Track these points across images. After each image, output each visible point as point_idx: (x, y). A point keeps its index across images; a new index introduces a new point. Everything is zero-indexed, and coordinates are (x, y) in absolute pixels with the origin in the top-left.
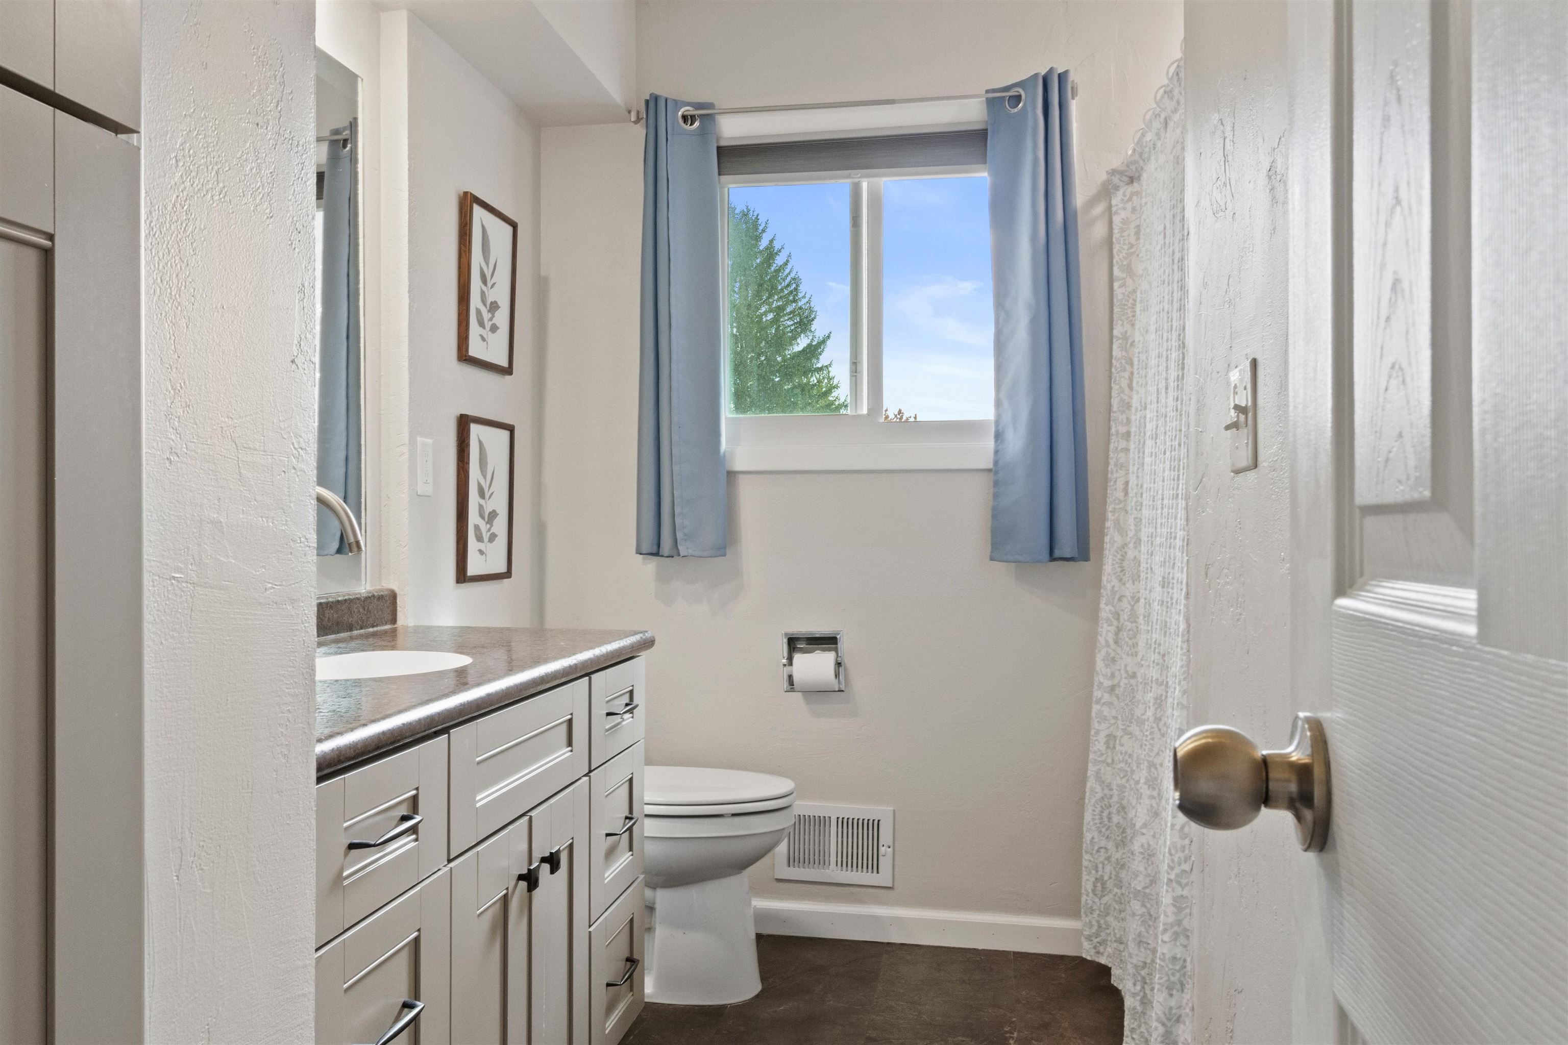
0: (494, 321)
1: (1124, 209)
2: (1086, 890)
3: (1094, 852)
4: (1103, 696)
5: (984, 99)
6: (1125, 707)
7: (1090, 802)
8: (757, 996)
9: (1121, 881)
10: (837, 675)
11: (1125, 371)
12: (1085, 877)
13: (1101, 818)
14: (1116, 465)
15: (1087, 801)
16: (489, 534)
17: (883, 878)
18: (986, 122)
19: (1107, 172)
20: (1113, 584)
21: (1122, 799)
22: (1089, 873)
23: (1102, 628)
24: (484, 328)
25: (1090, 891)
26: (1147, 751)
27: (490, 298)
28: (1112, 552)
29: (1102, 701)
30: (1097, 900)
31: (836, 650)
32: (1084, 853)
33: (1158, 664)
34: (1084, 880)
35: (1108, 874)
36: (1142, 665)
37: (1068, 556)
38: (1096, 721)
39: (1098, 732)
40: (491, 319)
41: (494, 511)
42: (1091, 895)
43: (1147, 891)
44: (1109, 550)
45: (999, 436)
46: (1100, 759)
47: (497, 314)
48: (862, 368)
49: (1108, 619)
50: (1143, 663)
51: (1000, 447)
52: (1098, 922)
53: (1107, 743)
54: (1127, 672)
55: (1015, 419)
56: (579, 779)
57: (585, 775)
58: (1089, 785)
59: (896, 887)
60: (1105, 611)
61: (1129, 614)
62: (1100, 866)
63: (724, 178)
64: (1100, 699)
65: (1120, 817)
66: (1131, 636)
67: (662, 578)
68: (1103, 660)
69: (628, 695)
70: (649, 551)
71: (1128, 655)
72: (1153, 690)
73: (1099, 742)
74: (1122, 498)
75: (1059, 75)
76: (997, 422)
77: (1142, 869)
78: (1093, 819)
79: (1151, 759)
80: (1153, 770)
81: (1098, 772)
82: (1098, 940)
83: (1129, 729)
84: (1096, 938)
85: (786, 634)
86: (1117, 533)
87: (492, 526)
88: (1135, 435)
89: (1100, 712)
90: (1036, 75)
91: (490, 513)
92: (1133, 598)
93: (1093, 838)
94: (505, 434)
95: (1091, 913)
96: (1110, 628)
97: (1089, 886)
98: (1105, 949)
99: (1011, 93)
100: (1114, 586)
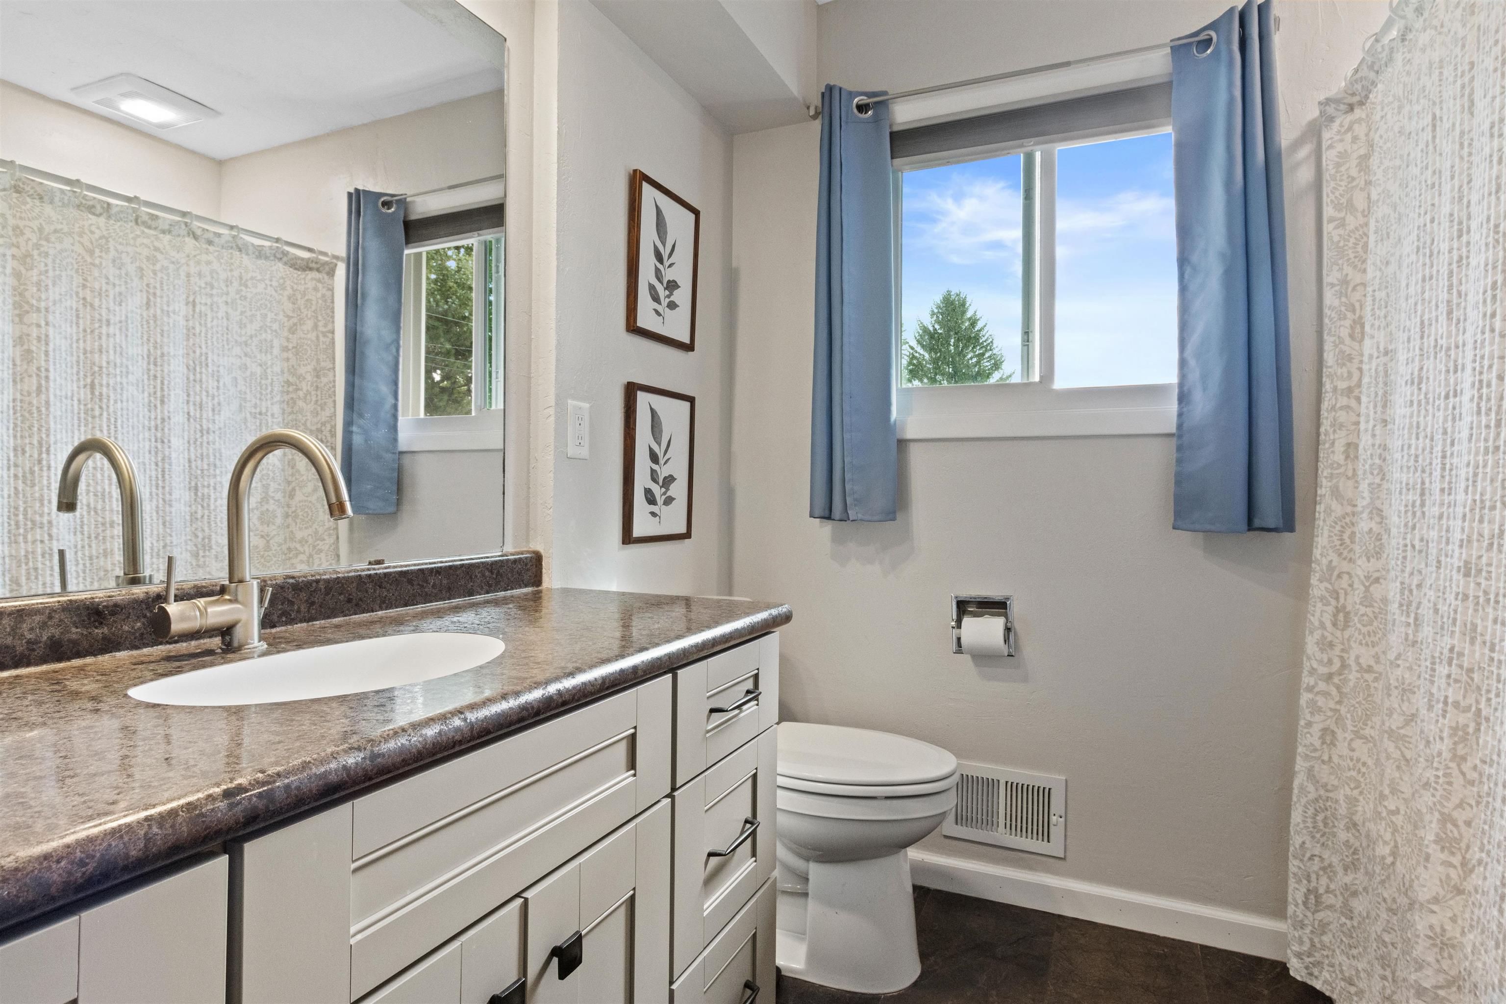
0: (672, 298)
1: (1342, 141)
2: (1294, 900)
3: (1306, 859)
4: (1316, 684)
5: (1169, 50)
6: (1357, 705)
7: (1299, 800)
8: (915, 984)
9: (1351, 911)
10: (1006, 640)
11: (1345, 318)
12: (1292, 883)
13: (1315, 822)
14: (1333, 425)
15: (1295, 799)
16: (664, 497)
17: (1055, 847)
18: (1171, 74)
19: (1319, 103)
20: (1329, 558)
21: (1353, 814)
22: (1299, 882)
23: (1315, 606)
24: (660, 303)
25: (1300, 902)
26: (1438, 798)
27: (669, 275)
28: (1328, 523)
29: (1316, 690)
30: (1309, 914)
31: (1006, 616)
32: (1291, 857)
33: (1456, 681)
34: (1290, 890)
35: (1325, 887)
36: (1398, 666)
37: (1272, 526)
38: (1307, 711)
39: (1309, 724)
40: (668, 296)
41: (671, 476)
42: (1301, 907)
43: (1441, 993)
44: (1324, 521)
45: (1183, 398)
46: (1313, 754)
47: (676, 292)
48: (1034, 337)
49: (1322, 598)
50: (1399, 662)
51: (1185, 409)
52: (1311, 940)
53: (1322, 738)
54: (1359, 664)
55: (1204, 378)
56: (659, 801)
57: (666, 796)
58: (1296, 783)
59: (1067, 859)
60: (1318, 588)
61: (1361, 595)
62: (1314, 877)
63: (897, 161)
64: (1313, 687)
65: (1350, 835)
66: (1364, 623)
67: (837, 539)
68: (1317, 643)
69: (751, 681)
70: (822, 514)
71: (1361, 644)
72: (1448, 715)
73: (1312, 736)
74: (1342, 462)
75: (1259, 6)
76: (1181, 385)
77: (1431, 959)
78: (1304, 822)
79: (1446, 811)
80: (1449, 826)
81: (1310, 770)
82: (1311, 960)
83: (1362, 732)
84: (1308, 957)
85: (956, 597)
86: (1335, 501)
87: (668, 489)
88: (1369, 388)
89: (1312, 703)
90: (1232, 10)
91: (665, 478)
92: (1367, 578)
93: (1304, 843)
94: (687, 405)
95: (1302, 928)
96: (1325, 608)
97: (1300, 897)
98: (1321, 972)
99: (1202, 37)
100: (1331, 561)
